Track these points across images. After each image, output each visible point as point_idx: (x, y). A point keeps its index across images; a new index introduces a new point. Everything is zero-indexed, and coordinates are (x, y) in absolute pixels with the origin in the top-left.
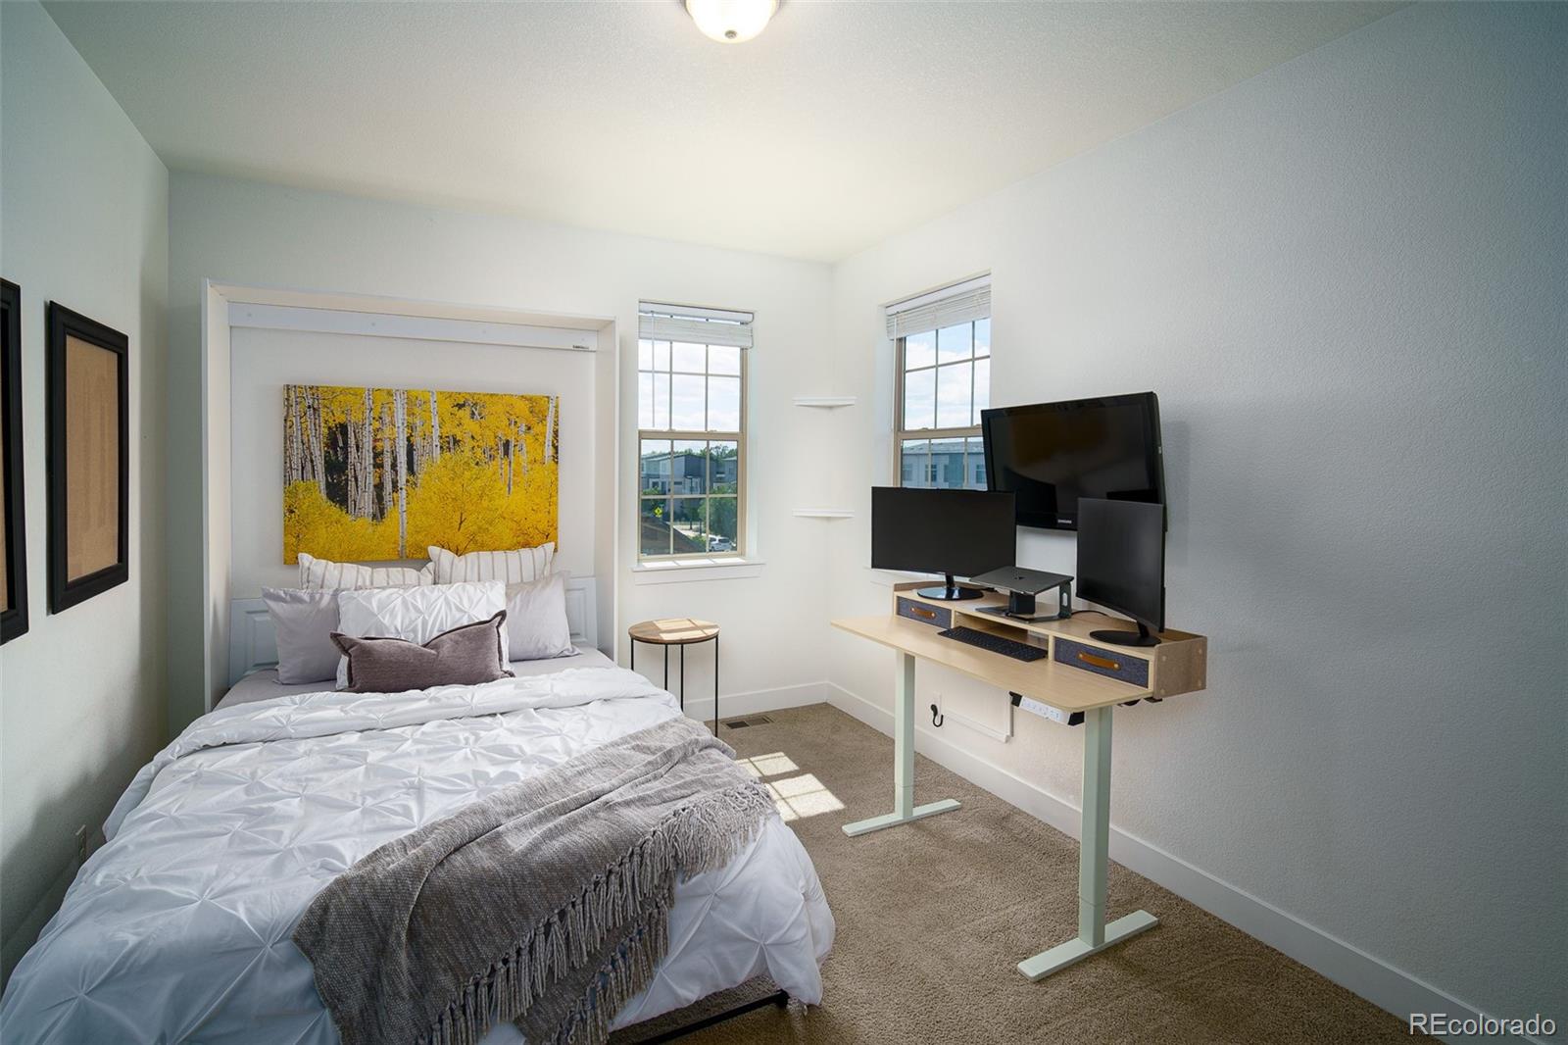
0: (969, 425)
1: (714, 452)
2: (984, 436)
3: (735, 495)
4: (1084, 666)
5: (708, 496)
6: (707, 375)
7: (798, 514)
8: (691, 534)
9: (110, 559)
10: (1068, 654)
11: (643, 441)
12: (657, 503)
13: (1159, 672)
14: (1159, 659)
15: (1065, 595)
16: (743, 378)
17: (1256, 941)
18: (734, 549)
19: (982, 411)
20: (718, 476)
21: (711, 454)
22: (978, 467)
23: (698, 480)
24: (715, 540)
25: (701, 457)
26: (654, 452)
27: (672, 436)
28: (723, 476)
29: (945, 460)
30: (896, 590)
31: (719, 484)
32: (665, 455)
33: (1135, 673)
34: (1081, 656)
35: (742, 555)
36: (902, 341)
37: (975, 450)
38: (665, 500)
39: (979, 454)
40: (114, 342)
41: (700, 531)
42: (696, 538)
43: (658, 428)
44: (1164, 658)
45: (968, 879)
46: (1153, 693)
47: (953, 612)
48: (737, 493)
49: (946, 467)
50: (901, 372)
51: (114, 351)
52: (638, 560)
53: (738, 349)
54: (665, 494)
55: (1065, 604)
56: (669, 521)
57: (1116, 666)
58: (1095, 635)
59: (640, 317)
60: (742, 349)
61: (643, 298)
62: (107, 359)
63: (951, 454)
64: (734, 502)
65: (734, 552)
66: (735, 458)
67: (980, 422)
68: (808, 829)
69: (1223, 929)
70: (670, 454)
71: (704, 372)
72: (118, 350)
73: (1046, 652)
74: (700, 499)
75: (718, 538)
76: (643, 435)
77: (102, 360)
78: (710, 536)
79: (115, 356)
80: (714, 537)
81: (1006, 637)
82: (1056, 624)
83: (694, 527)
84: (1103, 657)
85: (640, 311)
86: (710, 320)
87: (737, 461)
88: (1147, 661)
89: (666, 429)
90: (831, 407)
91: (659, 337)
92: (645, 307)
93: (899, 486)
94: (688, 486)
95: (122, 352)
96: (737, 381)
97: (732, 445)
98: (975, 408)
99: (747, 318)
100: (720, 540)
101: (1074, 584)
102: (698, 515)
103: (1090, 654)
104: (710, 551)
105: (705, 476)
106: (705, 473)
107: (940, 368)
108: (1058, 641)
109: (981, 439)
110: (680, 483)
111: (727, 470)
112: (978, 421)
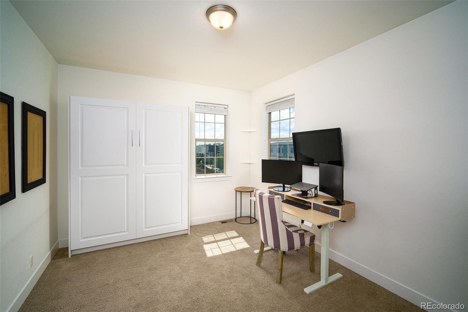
0: (289, 137)
1: (217, 145)
2: (293, 140)
3: (223, 157)
4: (322, 211)
5: (215, 157)
6: (215, 123)
7: (241, 162)
8: (210, 168)
9: (40, 177)
10: (317, 208)
11: (197, 142)
12: (201, 159)
13: (342, 213)
14: (342, 210)
15: (316, 190)
16: (225, 124)
17: (370, 281)
18: (223, 172)
19: (293, 133)
20: (218, 151)
21: (216, 145)
22: (292, 148)
23: (212, 153)
24: (217, 170)
25: (214, 146)
26: (200, 145)
27: (205, 140)
28: (220, 151)
29: (282, 147)
30: (269, 189)
31: (218, 154)
32: (203, 145)
33: (335, 213)
34: (320, 208)
35: (225, 174)
36: (270, 113)
37: (291, 144)
38: (203, 158)
39: (292, 145)
40: (42, 114)
41: (213, 167)
42: (212, 169)
43: (201, 138)
44: (343, 209)
45: (290, 265)
46: (341, 219)
47: (285, 195)
48: (223, 156)
49: (283, 149)
50: (270, 122)
51: (42, 116)
52: (196, 176)
53: (224, 116)
54: (203, 157)
55: (316, 193)
56: (204, 164)
57: (330, 211)
58: (324, 202)
59: (196, 106)
60: (225, 116)
61: (197, 101)
62: (39, 119)
63: (284, 145)
64: (223, 159)
65: (223, 173)
66: (223, 146)
67: (292, 136)
68: (244, 252)
69: (361, 278)
70: (204, 145)
71: (214, 122)
72: (43, 116)
73: (311, 207)
74: (213, 158)
75: (218, 169)
76: (197, 140)
77: (38, 119)
78: (216, 169)
79: (42, 118)
80: (217, 169)
81: (300, 203)
82: (313, 199)
83: (211, 166)
84: (327, 209)
85: (196, 105)
86: (216, 107)
87: (223, 147)
88: (339, 210)
89: (203, 138)
90: (250, 132)
91: (201, 112)
92: (197, 104)
93: (269, 159)
94: (210, 154)
95: (44, 116)
96: (224, 124)
97: (222, 143)
98: (291, 132)
99: (226, 107)
100: (219, 170)
101: (318, 188)
102: (212, 162)
103: (323, 208)
104: (216, 173)
105: (215, 152)
106: (215, 151)
107: (281, 121)
108: (314, 204)
109: (292, 141)
110: (207, 154)
111: (221, 150)
112: (291, 136)
